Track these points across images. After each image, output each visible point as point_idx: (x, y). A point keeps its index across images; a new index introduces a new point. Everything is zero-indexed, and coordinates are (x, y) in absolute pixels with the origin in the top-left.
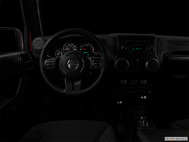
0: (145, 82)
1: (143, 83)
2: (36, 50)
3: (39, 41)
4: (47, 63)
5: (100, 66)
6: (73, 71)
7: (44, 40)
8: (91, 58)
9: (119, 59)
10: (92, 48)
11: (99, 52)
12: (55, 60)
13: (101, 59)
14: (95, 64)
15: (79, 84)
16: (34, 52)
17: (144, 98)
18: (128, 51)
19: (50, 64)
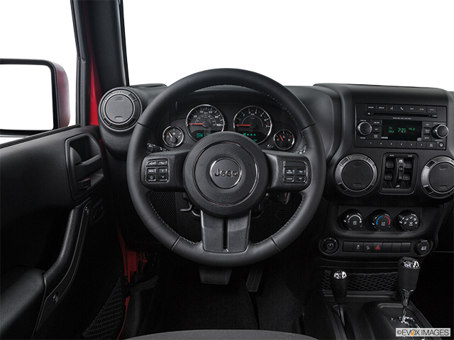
0: (412, 220)
1: (408, 222)
2: (111, 125)
3: (120, 98)
4: (150, 167)
5: (303, 180)
6: (227, 191)
7: (134, 98)
8: (278, 156)
9: (350, 158)
10: (265, 123)
11: (285, 135)
12: (173, 157)
13: (307, 159)
14: (289, 172)
15: (241, 231)
16: (103, 131)
17: (412, 265)
18: (376, 136)
19: (158, 170)
